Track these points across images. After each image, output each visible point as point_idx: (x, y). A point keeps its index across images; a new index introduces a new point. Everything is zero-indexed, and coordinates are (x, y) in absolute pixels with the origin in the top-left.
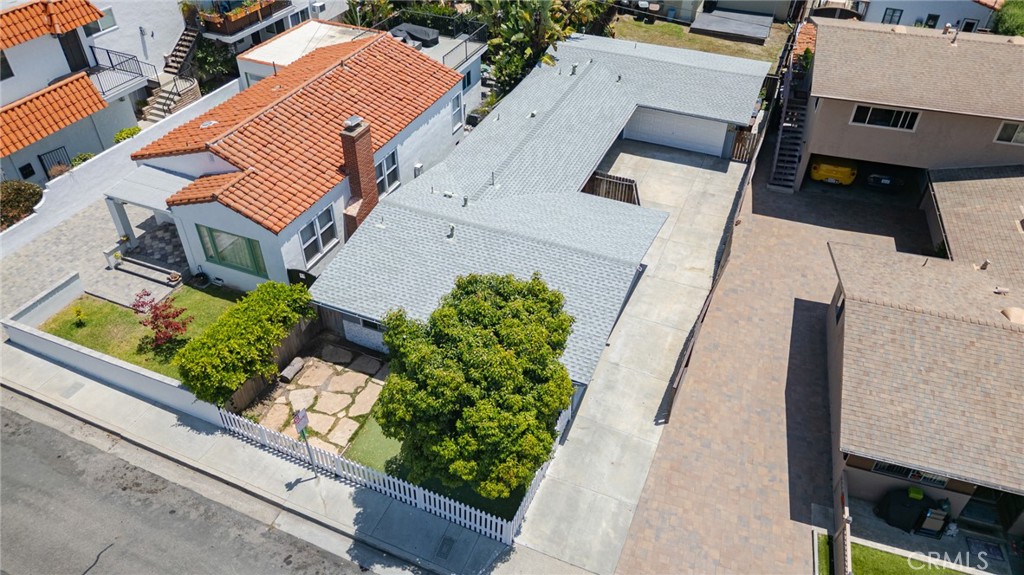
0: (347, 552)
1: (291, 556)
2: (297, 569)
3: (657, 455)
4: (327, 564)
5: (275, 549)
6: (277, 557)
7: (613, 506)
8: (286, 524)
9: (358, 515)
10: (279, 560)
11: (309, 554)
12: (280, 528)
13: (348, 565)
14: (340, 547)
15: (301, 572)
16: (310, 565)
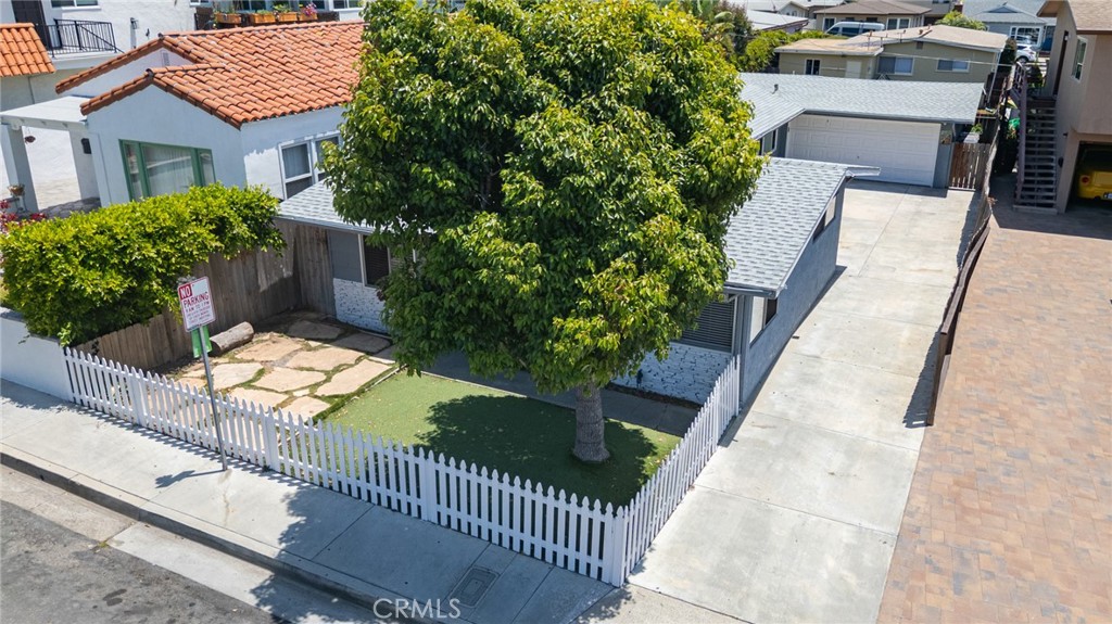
0: (253, 591)
1: (123, 591)
2: (128, 613)
3: (922, 464)
4: (199, 607)
5: (94, 578)
6: (93, 592)
7: (845, 535)
8: (136, 541)
9: (292, 527)
10: (96, 595)
11: (167, 589)
12: (121, 548)
13: (246, 612)
14: (240, 582)
15: (135, 619)
16: (159, 608)
